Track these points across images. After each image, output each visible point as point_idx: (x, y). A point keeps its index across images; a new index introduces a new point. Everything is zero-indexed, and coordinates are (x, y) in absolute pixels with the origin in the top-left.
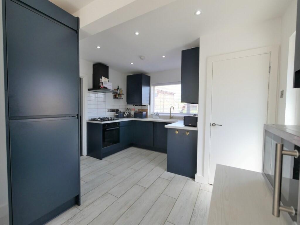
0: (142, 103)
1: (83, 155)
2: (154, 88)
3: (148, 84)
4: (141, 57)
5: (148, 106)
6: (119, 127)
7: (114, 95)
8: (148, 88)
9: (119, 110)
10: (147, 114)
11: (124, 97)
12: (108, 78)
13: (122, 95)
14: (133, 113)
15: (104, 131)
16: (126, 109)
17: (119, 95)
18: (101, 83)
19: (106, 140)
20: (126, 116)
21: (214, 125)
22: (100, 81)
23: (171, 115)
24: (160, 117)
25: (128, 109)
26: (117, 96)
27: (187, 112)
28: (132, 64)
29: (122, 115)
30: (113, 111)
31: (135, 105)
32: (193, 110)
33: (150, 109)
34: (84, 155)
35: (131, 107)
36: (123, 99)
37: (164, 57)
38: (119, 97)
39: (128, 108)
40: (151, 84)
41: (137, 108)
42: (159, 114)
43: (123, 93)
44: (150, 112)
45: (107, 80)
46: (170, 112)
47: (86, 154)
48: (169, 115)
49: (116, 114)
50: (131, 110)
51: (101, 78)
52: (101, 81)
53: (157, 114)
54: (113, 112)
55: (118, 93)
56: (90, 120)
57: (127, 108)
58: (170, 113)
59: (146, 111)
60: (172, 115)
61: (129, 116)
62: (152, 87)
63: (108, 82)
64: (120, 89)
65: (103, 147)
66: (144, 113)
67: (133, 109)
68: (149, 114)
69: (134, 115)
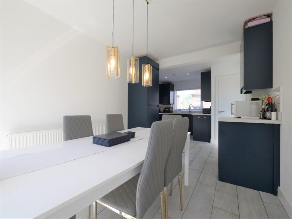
0: (170, 103)
2: (176, 92)
3: (173, 90)
4: (174, 75)
5: (173, 104)
8: (173, 92)
10: (172, 110)
14: (162, 110)
21: (220, 112)
24: (182, 112)
28: (166, 78)
31: (163, 104)
32: (207, 105)
33: (174, 107)
35: (160, 105)
37: (188, 74)
40: (175, 90)
41: (165, 106)
48: (189, 110)
53: (180, 110)
59: (172, 108)
60: (190, 110)
62: (175, 92)
66: (171, 109)
67: (161, 107)
68: (173, 110)
69: (163, 111)
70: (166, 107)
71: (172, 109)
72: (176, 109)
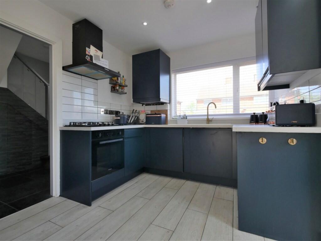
0: (160, 99)
1: (52, 196)
5: (168, 104)
6: (123, 138)
7: (111, 85)
9: (120, 112)
10: (167, 117)
11: (129, 90)
12: (101, 49)
13: (125, 88)
14: (142, 117)
15: (95, 145)
16: (132, 112)
17: (121, 86)
18: (88, 55)
19: (98, 164)
20: (131, 122)
22: (87, 53)
23: (210, 117)
24: (189, 121)
25: (134, 112)
26: (118, 88)
27: (234, 111)
29: (125, 120)
30: (111, 112)
33: (171, 110)
34: (54, 195)
35: (139, 107)
36: (126, 93)
38: (120, 90)
39: (134, 110)
40: (171, 72)
41: (149, 109)
42: (188, 118)
43: (127, 84)
44: (171, 114)
45: (99, 53)
46: (206, 114)
47: (59, 194)
48: (206, 117)
49: (116, 118)
50: (139, 113)
51: (89, 48)
52: (89, 53)
53: (185, 117)
54: (110, 115)
55: (119, 82)
56: (66, 126)
57: (132, 110)
58: (208, 115)
59: (165, 112)
61: (136, 122)
63: (102, 58)
64: (122, 76)
65: (93, 179)
66: (163, 116)
67: (142, 111)
68: (169, 118)
69: (145, 121)
70: (152, 111)
71: (167, 115)
72: (176, 116)
